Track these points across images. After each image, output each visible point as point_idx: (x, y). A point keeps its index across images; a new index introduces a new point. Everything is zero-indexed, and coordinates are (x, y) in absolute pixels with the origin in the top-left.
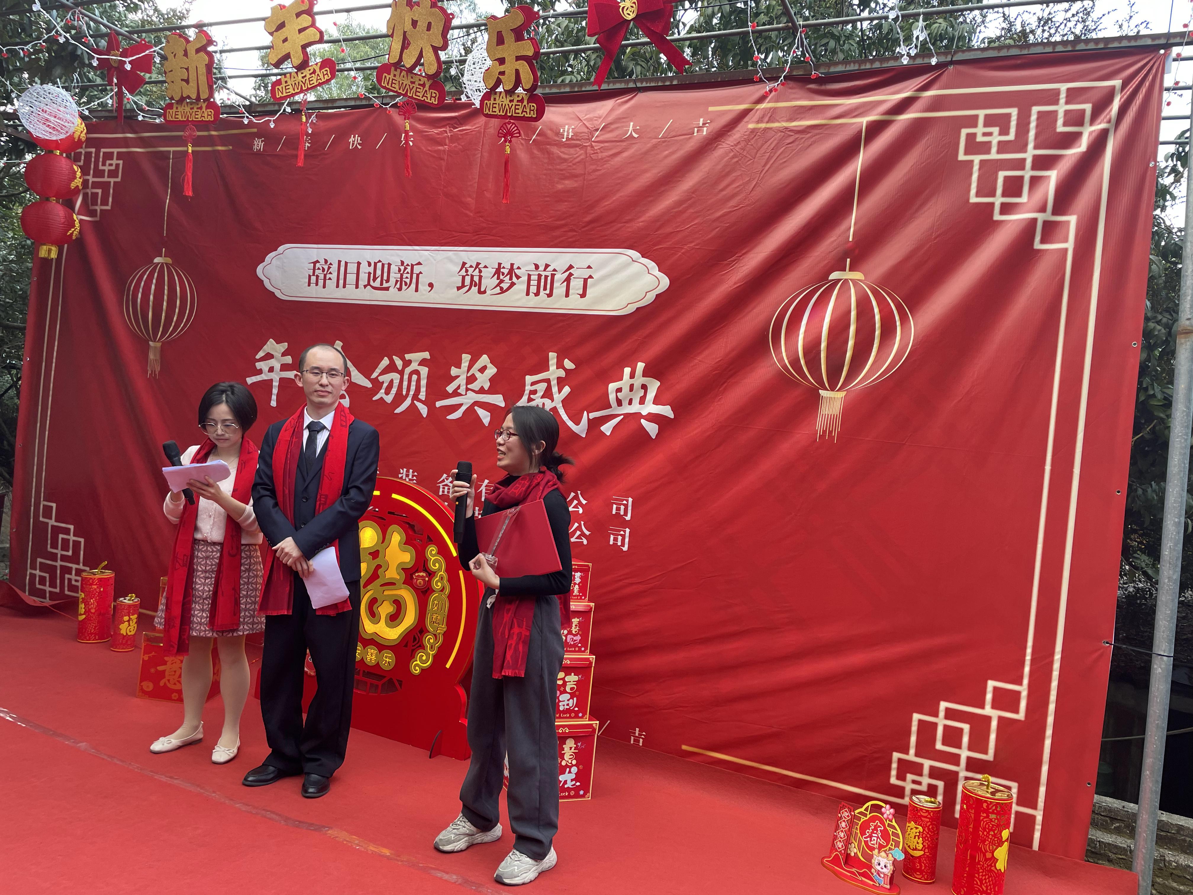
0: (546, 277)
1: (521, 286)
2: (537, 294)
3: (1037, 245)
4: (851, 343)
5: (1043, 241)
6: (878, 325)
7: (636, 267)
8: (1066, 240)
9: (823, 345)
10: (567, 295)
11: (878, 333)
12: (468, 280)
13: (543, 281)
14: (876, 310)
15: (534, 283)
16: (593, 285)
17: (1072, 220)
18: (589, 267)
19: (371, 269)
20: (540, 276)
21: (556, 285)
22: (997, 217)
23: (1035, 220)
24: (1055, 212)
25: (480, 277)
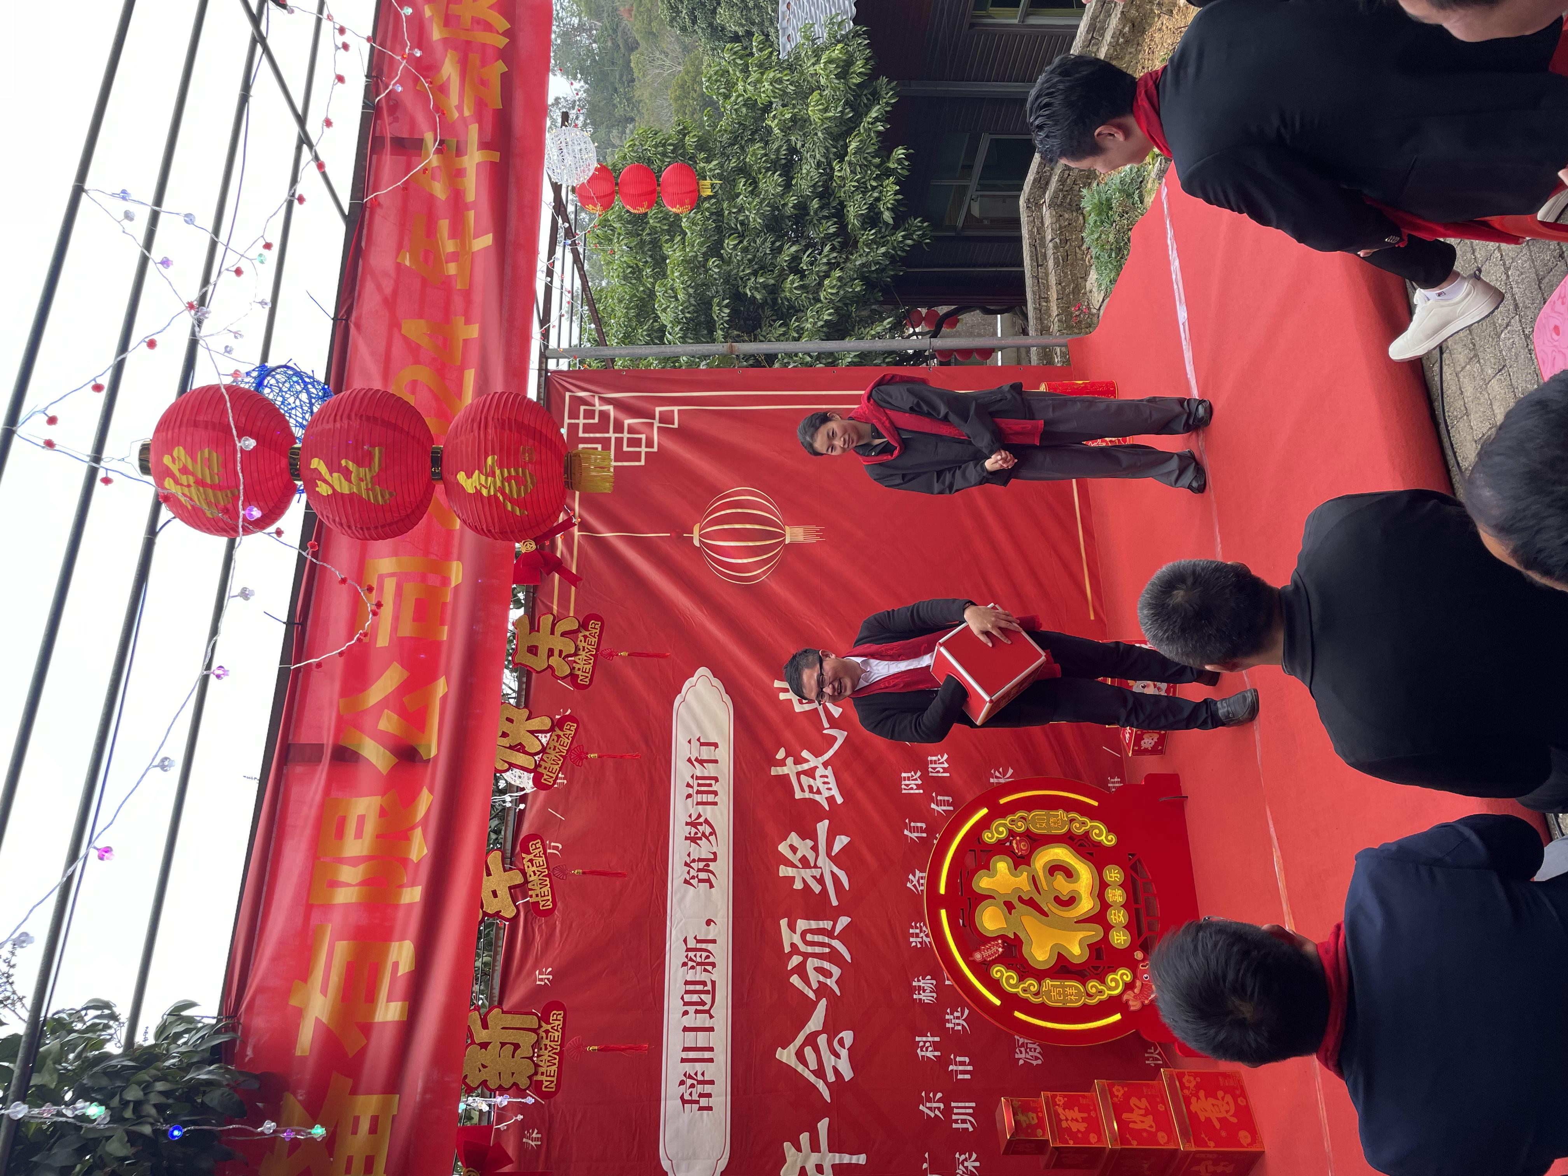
0: (699, 785)
1: (708, 812)
2: (715, 793)
3: (676, 426)
4: (748, 526)
5: (673, 424)
6: (734, 511)
7: (690, 697)
8: (673, 411)
9: (751, 544)
10: (716, 761)
11: (739, 510)
12: (703, 876)
13: (703, 789)
14: (723, 513)
15: (704, 798)
16: (706, 737)
17: (658, 409)
18: (689, 742)
19: (691, 1009)
20: (698, 792)
21: (706, 775)
22: (655, 449)
23: (658, 427)
24: (654, 419)
25: (700, 860)
